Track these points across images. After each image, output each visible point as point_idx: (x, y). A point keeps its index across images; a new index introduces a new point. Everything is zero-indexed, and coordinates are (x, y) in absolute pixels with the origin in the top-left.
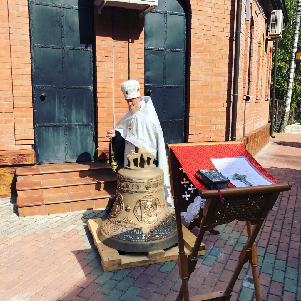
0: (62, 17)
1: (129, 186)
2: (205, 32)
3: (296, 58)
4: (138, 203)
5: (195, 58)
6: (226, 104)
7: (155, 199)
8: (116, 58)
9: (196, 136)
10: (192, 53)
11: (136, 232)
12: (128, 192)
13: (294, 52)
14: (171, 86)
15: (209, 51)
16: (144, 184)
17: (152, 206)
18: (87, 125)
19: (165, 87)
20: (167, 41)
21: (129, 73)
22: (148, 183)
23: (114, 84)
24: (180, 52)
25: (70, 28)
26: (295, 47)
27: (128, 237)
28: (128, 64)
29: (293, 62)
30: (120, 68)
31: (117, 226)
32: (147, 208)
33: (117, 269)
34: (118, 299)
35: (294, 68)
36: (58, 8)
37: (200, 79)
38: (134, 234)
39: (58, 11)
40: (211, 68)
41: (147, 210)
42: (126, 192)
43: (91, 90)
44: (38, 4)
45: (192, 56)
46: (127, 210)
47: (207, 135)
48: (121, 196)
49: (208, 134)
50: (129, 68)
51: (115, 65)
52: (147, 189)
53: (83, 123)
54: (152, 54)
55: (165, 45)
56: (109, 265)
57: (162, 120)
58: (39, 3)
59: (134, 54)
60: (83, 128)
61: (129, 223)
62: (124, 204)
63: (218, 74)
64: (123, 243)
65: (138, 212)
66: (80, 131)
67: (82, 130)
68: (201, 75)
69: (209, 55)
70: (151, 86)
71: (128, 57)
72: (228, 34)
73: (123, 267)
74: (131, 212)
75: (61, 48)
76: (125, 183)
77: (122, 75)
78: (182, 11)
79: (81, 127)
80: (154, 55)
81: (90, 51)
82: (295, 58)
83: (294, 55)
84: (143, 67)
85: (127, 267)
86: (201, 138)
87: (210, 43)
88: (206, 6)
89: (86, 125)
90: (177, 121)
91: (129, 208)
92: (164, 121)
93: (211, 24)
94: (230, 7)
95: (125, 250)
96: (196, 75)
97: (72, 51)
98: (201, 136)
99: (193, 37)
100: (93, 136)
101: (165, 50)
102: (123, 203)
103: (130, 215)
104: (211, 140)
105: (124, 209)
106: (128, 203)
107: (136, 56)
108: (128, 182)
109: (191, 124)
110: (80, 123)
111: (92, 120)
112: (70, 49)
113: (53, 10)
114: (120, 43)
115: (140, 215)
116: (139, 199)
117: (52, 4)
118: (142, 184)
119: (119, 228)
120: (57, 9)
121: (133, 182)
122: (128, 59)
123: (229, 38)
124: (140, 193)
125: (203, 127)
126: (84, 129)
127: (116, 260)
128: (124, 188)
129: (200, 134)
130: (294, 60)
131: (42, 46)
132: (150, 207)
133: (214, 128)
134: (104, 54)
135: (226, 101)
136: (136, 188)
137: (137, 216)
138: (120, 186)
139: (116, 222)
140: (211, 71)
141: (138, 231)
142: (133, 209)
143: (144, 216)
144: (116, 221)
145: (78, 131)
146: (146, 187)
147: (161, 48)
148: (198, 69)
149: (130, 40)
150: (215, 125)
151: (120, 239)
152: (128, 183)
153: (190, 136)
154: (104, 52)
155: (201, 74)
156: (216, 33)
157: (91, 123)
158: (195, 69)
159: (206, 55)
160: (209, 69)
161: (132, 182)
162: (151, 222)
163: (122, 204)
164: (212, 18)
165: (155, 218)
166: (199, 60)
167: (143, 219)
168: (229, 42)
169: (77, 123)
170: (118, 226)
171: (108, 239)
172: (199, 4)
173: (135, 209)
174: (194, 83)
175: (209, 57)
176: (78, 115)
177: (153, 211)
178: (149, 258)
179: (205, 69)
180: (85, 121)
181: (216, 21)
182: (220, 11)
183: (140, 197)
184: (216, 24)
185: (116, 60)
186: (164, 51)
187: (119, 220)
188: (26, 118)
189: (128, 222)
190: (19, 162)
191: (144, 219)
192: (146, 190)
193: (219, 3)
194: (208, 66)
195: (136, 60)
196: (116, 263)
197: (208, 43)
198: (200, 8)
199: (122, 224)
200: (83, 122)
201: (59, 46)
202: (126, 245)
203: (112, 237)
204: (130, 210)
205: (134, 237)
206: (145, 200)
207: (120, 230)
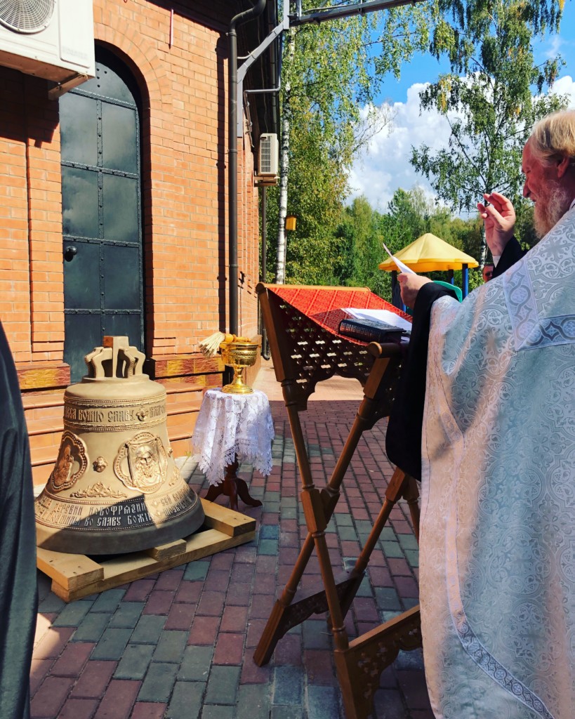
1: (101, 416)
2: (176, 146)
3: (287, 228)
4: (121, 451)
5: (159, 191)
6: (217, 283)
7: (156, 440)
9: (166, 342)
10: (153, 182)
11: (122, 511)
12: (97, 430)
13: (282, 216)
14: (115, 242)
15: (183, 182)
16: (133, 408)
17: (151, 455)
19: (102, 242)
21: (29, 209)
22: (142, 407)
26: (283, 208)
27: (107, 522)
28: (26, 190)
29: (282, 234)
30: (9, 198)
31: (75, 505)
32: (142, 459)
33: (94, 591)
34: (128, 643)
35: (284, 244)
37: (170, 233)
38: (119, 516)
40: (189, 214)
41: (141, 464)
42: (92, 431)
45: (153, 186)
46: (96, 467)
47: (188, 341)
48: (79, 441)
49: (188, 339)
50: (29, 199)
52: (140, 420)
54: (73, 175)
55: (100, 160)
56: (77, 585)
57: (99, 310)
59: (39, 170)
61: (104, 494)
63: (201, 227)
64: (97, 538)
65: (122, 470)
68: (172, 225)
69: (183, 187)
70: (75, 240)
71: (25, 176)
72: (216, 155)
73: (108, 586)
74: (109, 470)
76: (90, 410)
77: (13, 212)
78: (130, 99)
80: (79, 179)
82: (285, 227)
83: (282, 222)
84: (59, 198)
85: (114, 585)
86: (177, 347)
87: (184, 166)
88: (175, 97)
90: (128, 313)
91: (101, 463)
92: (103, 313)
93: (185, 131)
94: (215, 107)
95: (102, 553)
96: (162, 224)
98: (176, 342)
99: (155, 152)
101: (101, 171)
102: (86, 454)
103: (107, 477)
104: (195, 351)
105: (90, 467)
106: (97, 453)
107: (44, 175)
108: (99, 407)
109: (159, 318)
114: (7, 144)
115: (129, 475)
116: (123, 442)
118: (128, 410)
119: (81, 509)
121: (110, 407)
122: (26, 179)
123: (216, 162)
124: (125, 428)
125: (180, 325)
127: (92, 572)
128: (89, 421)
130: (283, 229)
132: (146, 456)
133: (199, 327)
135: (218, 278)
136: (116, 420)
137: (121, 479)
138: (77, 420)
139: (74, 498)
140: (189, 219)
141: (127, 508)
142: (112, 463)
143: (136, 474)
144: (71, 496)
146: (139, 414)
147: (92, 165)
148: (165, 214)
149: (32, 142)
150: (200, 322)
151: (90, 531)
152: (99, 410)
153: (156, 343)
155: (172, 223)
156: (193, 150)
158: (160, 212)
159: (178, 189)
160: (185, 216)
161: (108, 407)
162: (150, 487)
163: (85, 457)
164: (187, 121)
165: (158, 478)
166: (167, 195)
167: (135, 483)
168: (217, 170)
170: (79, 506)
171: (56, 535)
172: (164, 91)
173: (116, 464)
174: (159, 239)
175: (183, 193)
177: (152, 463)
178: (155, 559)
179: (178, 215)
181: (194, 127)
182: (199, 111)
183: (126, 437)
184: (193, 133)
186: (97, 172)
187: (81, 492)
189: (102, 493)
191: (137, 482)
192: (139, 422)
193: (197, 95)
194: (183, 209)
195: (44, 184)
196: (92, 578)
197: (181, 166)
198: (165, 99)
199: (88, 498)
202: (105, 540)
203: (65, 529)
204: (104, 466)
205: (120, 521)
206: (136, 442)
207: (86, 512)
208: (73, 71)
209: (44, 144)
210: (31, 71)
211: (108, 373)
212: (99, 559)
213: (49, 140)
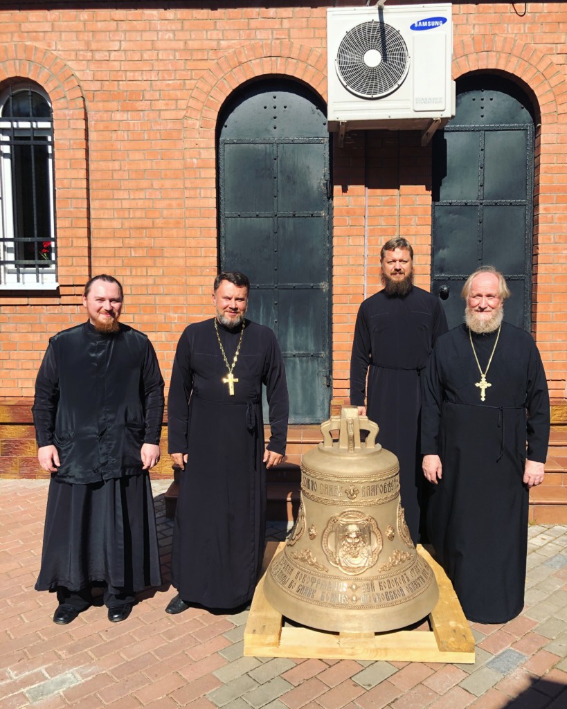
0: (275, 159)
1: (315, 486)
4: (329, 524)
5: (549, 216)
7: (367, 520)
8: (372, 227)
9: (552, 385)
10: (542, 206)
12: (313, 499)
16: (342, 485)
17: (359, 535)
18: (315, 357)
20: (486, 185)
22: (352, 485)
23: (368, 277)
24: (516, 205)
25: (288, 178)
31: (290, 564)
32: (348, 537)
33: (269, 655)
36: (268, 145)
39: (268, 151)
41: (347, 542)
42: (310, 499)
43: (324, 290)
44: (234, 143)
45: (542, 212)
46: (309, 534)
51: (369, 241)
52: (349, 498)
53: (307, 352)
54: (450, 213)
55: (481, 193)
56: (253, 643)
58: (235, 141)
59: (408, 217)
60: (308, 362)
61: (310, 563)
62: (307, 523)
64: (292, 603)
65: (329, 544)
66: (301, 367)
67: (305, 365)
70: (449, 278)
71: (397, 224)
73: (283, 654)
74: (317, 541)
75: (271, 215)
78: (520, 121)
79: (304, 359)
80: (456, 216)
81: (325, 217)
84: (429, 240)
85: (289, 655)
86: (566, 390)
89: (312, 356)
91: (313, 531)
96: (552, 252)
97: (291, 220)
99: (545, 172)
100: (326, 377)
101: (481, 204)
102: (305, 519)
103: (315, 547)
105: (306, 532)
106: (312, 520)
108: (314, 477)
110: (301, 352)
111: (324, 346)
112: (288, 217)
113: (259, 150)
114: (380, 197)
115: (333, 550)
116: (332, 516)
117: (258, 140)
118: (337, 485)
119: (292, 570)
120: (266, 147)
121: (322, 479)
122: (396, 227)
124: (334, 503)
126: (310, 363)
128: (308, 488)
129: (564, 380)
131: (239, 215)
132: (354, 535)
134: (349, 222)
136: (326, 493)
137: (326, 552)
142: (321, 535)
143: (341, 552)
144: (291, 554)
145: (298, 366)
146: (347, 492)
147: (472, 199)
148: (557, 240)
154: (347, 218)
155: (565, 249)
157: (323, 352)
158: (550, 239)
161: (320, 479)
162: (354, 568)
163: (304, 521)
165: (364, 561)
166: (560, 219)
167: (337, 560)
169: (297, 352)
170: (292, 566)
172: (560, 100)
173: (324, 536)
174: (546, 269)
176: (298, 338)
177: (361, 545)
180: (312, 348)
183: (335, 511)
185: (372, 231)
186: (478, 206)
189: (309, 561)
192: (347, 500)
195: (413, 229)
196: (266, 641)
198: (562, 109)
199: (299, 562)
200: (307, 349)
201: (267, 214)
202: (297, 608)
203: (276, 583)
204: (315, 536)
206: (344, 519)
207: (294, 575)
208: (427, 118)
210: (396, 128)
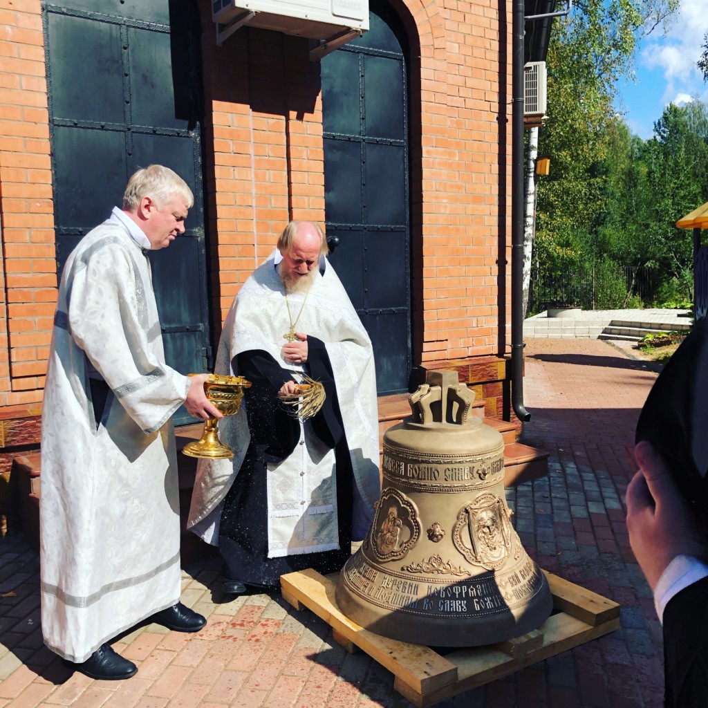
0: (125, 48)
1: (436, 473)
2: (449, 100)
3: (538, 172)
4: (461, 517)
5: (431, 160)
6: (495, 268)
7: (498, 502)
8: (258, 157)
9: (437, 346)
10: (424, 149)
11: (467, 593)
12: (432, 491)
13: (531, 158)
14: (379, 226)
15: (458, 145)
16: (473, 465)
17: (494, 521)
18: (191, 331)
19: (365, 229)
20: (368, 119)
21: (290, 195)
22: (484, 462)
23: (257, 223)
24: (396, 146)
25: (144, 77)
26: (533, 147)
27: (450, 607)
28: (286, 173)
29: (531, 181)
30: (269, 184)
31: (409, 581)
32: (484, 527)
33: (447, 695)
35: (534, 193)
36: (114, 26)
37: (442, 211)
38: (464, 599)
39: (114, 34)
40: (464, 185)
41: (484, 532)
42: (426, 491)
43: (199, 240)
44: (63, 13)
45: (424, 154)
46: (432, 536)
47: (461, 343)
48: (408, 502)
49: (462, 340)
50: (289, 183)
51: (256, 175)
52: (481, 479)
53: (180, 326)
54: (334, 148)
55: (363, 128)
56: (431, 689)
57: (362, 310)
58: (64, 10)
59: (300, 148)
60: (182, 339)
61: (444, 570)
62: (422, 522)
63: (478, 199)
64: (440, 626)
65: (463, 540)
66: (175, 346)
67: (178, 343)
68: (445, 201)
69: (457, 152)
70: (336, 228)
71: (285, 156)
72: (496, 107)
73: (462, 688)
74: (447, 540)
75: (122, 129)
76: (422, 466)
77: (273, 201)
78: (397, 49)
79: (177, 334)
80: (340, 152)
81: (196, 138)
82: (535, 172)
83: (532, 165)
84: (321, 179)
85: (467, 688)
86: (449, 350)
87: (459, 125)
88: (449, 39)
89: (187, 329)
90: (394, 312)
91: (438, 530)
92: (367, 313)
93: (460, 81)
94: (496, 45)
95: (448, 644)
96: (434, 200)
97: (151, 139)
98: (448, 345)
99: (426, 111)
100: (207, 357)
101: (364, 140)
102: (418, 519)
103: (445, 549)
104: (470, 355)
105: (424, 535)
106: (432, 518)
107: (305, 152)
108: (433, 462)
110: (174, 325)
111: (202, 315)
112: (146, 133)
113: (100, 31)
114: (266, 120)
115: (470, 547)
116: (462, 506)
117: (99, 15)
118: (467, 466)
119: (417, 587)
120: (111, 29)
121: (448, 463)
122: (285, 160)
123: (496, 115)
124: (464, 489)
125: (453, 324)
126: (185, 341)
127: (446, 673)
128: (421, 479)
129: (447, 340)
131: (76, 124)
132: (489, 523)
133: (474, 325)
134: (232, 148)
135: (497, 262)
136: (454, 478)
137: (462, 551)
138: (405, 476)
139: (406, 572)
140: (464, 191)
141: (472, 590)
142: (451, 533)
143: (480, 547)
144: (403, 569)
145: (170, 346)
146: (480, 472)
147: (355, 135)
148: (438, 187)
149: (293, 114)
150: (476, 319)
151: (430, 617)
152: (433, 466)
153: (426, 347)
154: (231, 142)
155: (445, 198)
156: (470, 103)
157: (200, 324)
158: (432, 186)
159: (451, 154)
160: (459, 187)
161: (445, 463)
162: (496, 562)
163: (417, 522)
164: (461, 67)
165: (503, 550)
166: (439, 164)
167: (478, 557)
168: (497, 125)
169: (168, 326)
170: (414, 583)
171: (388, 617)
172: (436, 33)
173: (456, 533)
174: (430, 220)
175: (457, 159)
176: (167, 306)
177: (495, 532)
178: (510, 655)
179: (452, 187)
180: (186, 318)
181: (470, 74)
182: (477, 52)
183: (466, 500)
184: (470, 82)
185: (257, 162)
186: (360, 142)
187: (414, 566)
188: (41, 318)
189: (441, 569)
190: (25, 439)
191: (480, 556)
192: (480, 481)
193: (473, 34)
194: (457, 180)
195: (306, 164)
196: (446, 681)
197: (455, 126)
198: (438, 43)
199: (424, 574)
200: (180, 321)
201: (117, 125)
203: (397, 611)
204: (442, 536)
205: (466, 605)
206: (477, 506)
207: (423, 592)
208: (344, 26)
209: (307, 116)
210: (295, 32)
211: (437, 418)
212: (443, 652)
213: (311, 111)
